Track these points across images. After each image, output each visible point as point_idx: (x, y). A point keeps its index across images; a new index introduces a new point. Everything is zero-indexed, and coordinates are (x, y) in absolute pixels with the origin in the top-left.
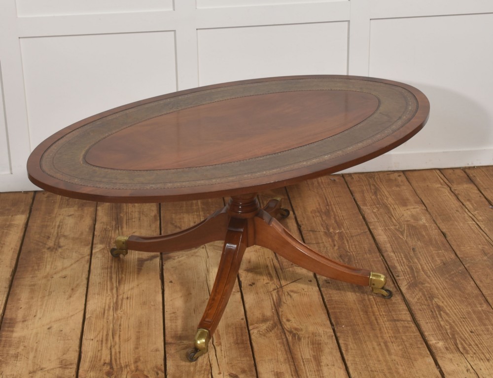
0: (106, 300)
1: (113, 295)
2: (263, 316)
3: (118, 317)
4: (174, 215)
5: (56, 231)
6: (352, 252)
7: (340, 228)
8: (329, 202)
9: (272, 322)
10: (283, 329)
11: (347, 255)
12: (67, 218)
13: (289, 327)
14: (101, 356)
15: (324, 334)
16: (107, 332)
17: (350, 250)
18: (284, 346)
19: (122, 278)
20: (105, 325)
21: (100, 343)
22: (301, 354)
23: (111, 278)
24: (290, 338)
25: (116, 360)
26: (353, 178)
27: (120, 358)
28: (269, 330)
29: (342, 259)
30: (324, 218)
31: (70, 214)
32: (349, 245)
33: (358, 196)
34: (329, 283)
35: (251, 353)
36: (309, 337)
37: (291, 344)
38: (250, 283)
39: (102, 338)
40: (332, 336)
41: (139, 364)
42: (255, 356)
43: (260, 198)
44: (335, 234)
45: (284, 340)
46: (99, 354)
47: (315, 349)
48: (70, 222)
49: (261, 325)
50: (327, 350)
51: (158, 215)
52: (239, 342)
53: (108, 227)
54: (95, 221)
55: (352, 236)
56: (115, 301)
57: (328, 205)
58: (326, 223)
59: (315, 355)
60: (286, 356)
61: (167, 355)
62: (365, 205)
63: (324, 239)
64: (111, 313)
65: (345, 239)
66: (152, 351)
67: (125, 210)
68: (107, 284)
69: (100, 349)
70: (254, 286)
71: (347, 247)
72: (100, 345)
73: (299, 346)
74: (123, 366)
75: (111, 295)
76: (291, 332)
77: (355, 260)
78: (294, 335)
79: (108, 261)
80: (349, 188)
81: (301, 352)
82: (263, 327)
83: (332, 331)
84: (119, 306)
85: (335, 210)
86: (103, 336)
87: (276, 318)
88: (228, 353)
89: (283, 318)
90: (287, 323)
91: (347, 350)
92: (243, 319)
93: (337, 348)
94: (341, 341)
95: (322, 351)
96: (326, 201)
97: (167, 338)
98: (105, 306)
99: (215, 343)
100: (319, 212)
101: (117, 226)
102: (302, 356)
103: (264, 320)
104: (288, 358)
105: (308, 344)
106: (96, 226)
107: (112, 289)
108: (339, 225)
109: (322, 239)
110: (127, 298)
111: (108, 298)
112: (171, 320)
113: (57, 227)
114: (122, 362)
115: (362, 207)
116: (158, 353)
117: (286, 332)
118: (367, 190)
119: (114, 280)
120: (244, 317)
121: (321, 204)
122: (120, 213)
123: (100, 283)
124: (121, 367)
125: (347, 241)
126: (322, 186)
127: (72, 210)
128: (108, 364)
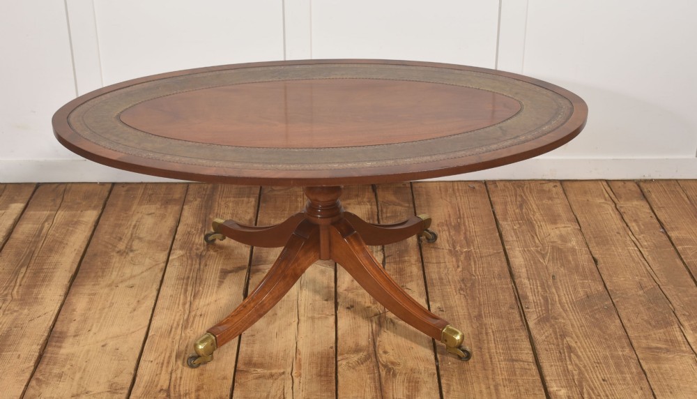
0: (175, 316)
1: (184, 310)
2: (357, 345)
3: (186, 336)
4: (273, 220)
5: (130, 232)
6: (478, 276)
7: (468, 245)
8: (461, 213)
9: (365, 353)
10: (377, 361)
11: (471, 279)
12: (147, 217)
13: (384, 360)
14: (158, 381)
15: (425, 370)
16: (171, 354)
17: (476, 273)
18: (375, 382)
19: (199, 291)
20: (169, 345)
21: (160, 366)
22: (393, 393)
23: (186, 291)
24: (383, 373)
25: (175, 386)
26: (497, 186)
27: (180, 385)
28: (360, 362)
29: (464, 284)
30: (453, 233)
31: (150, 212)
32: (475, 268)
33: (498, 209)
34: (443, 311)
35: (334, 387)
36: (406, 374)
37: (383, 381)
38: (348, 306)
39: (163, 361)
40: (434, 374)
41: (201, 393)
42: (339, 392)
43: (379, 205)
44: (462, 253)
45: (376, 375)
46: (157, 379)
47: (411, 388)
48: (149, 221)
49: (352, 356)
50: (424, 390)
51: (254, 219)
52: (322, 373)
53: (193, 230)
54: (179, 221)
55: (481, 257)
56: (185, 318)
57: (460, 218)
58: (453, 239)
59: (409, 395)
60: (375, 394)
61: (235, 384)
62: (505, 219)
63: (448, 257)
64: (179, 331)
65: (472, 260)
66: (218, 379)
67: (216, 211)
68: (180, 298)
69: (158, 373)
70: (352, 309)
71: (473, 269)
72: (159, 369)
73: (393, 383)
74: (182, 394)
75: (182, 310)
76: (385, 366)
77: (479, 286)
78: (389, 370)
79: (186, 271)
80: (489, 198)
81: (393, 390)
82: (355, 358)
83: (435, 368)
84: (190, 324)
85: (467, 224)
86: (164, 358)
87: (371, 348)
88: (307, 386)
89: (380, 350)
90: (384, 355)
91: (448, 392)
92: (332, 348)
93: (438, 388)
94: (443, 381)
95: (418, 391)
96: (458, 213)
97: (239, 365)
98: (173, 323)
99: (293, 374)
100: (447, 225)
101: (203, 229)
102: (393, 396)
103: (357, 350)
104: (377, 396)
105: (403, 382)
106: (178, 229)
107: (184, 304)
108: (469, 242)
109: (444, 258)
110: (201, 315)
111: (178, 314)
112: (247, 344)
113: (132, 226)
114: (181, 389)
115: (501, 222)
116: (225, 381)
117: (380, 365)
118: (512, 202)
119: (189, 293)
120: (334, 346)
121: (451, 215)
122: (210, 214)
123: (171, 296)
124: (180, 395)
125: (475, 262)
126: (457, 194)
127: (153, 208)
128: (165, 390)
